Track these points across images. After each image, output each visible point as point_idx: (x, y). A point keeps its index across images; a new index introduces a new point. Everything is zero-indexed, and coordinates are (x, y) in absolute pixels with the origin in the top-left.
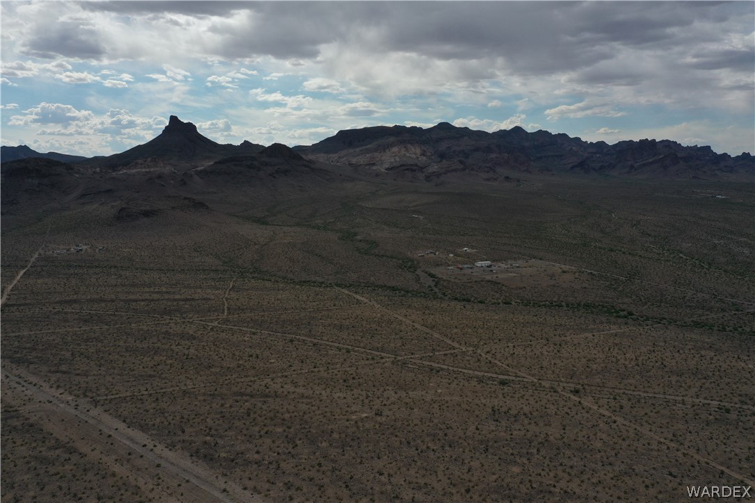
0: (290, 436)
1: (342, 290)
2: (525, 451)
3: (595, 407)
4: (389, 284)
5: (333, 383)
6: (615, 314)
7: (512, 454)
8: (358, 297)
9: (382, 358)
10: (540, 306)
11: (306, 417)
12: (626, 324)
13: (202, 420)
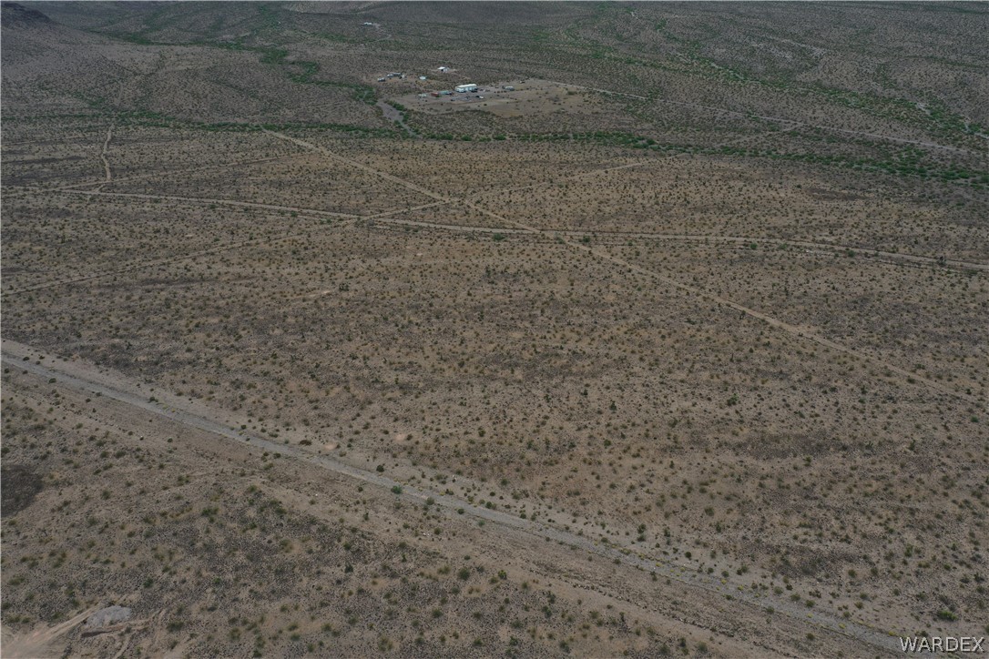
0: (230, 326)
1: (275, 134)
2: (527, 314)
3: (608, 257)
4: (341, 122)
5: (278, 257)
6: (632, 144)
7: (512, 319)
8: (299, 142)
9: (341, 220)
10: (540, 140)
11: (247, 301)
12: (645, 155)
13: (103, 319)
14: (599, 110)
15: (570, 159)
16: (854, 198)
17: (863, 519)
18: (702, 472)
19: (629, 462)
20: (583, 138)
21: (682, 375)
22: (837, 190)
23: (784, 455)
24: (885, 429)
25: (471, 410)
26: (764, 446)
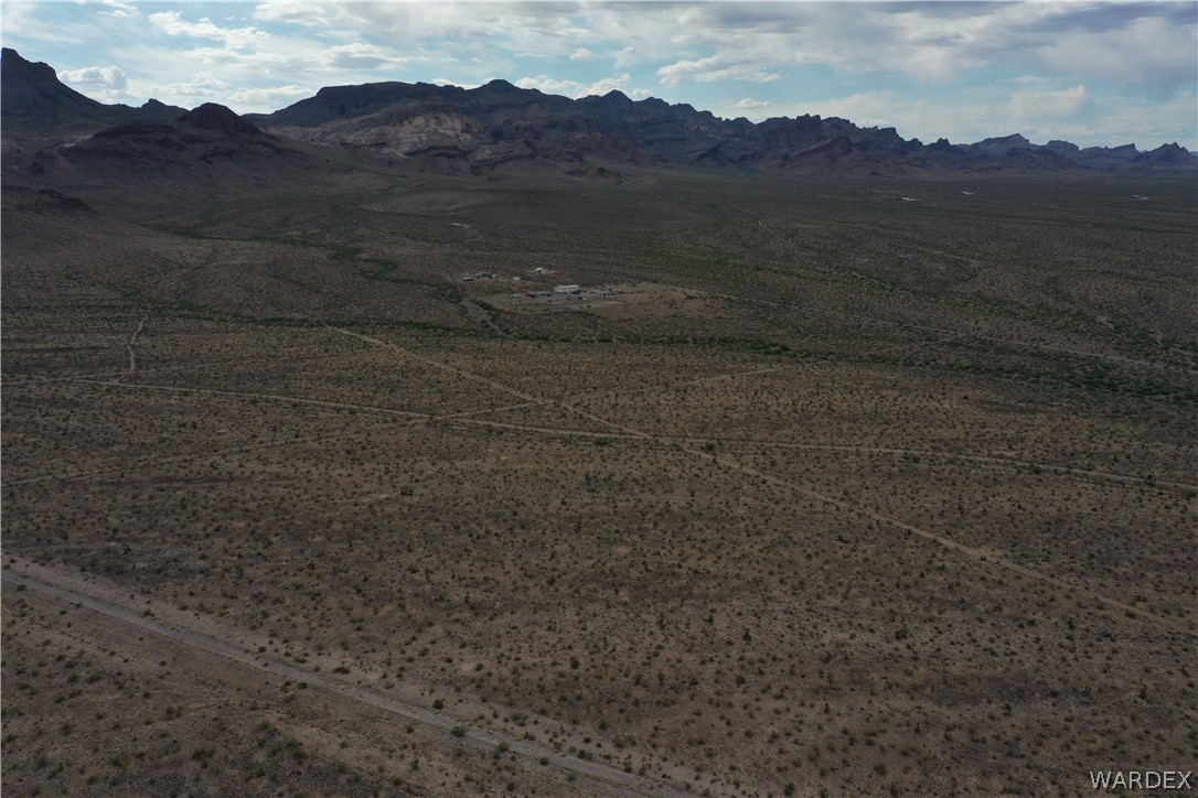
1: (337, 329)
3: (737, 466)
4: (418, 320)
5: (329, 457)
6: (763, 350)
7: (617, 531)
8: (366, 338)
9: (410, 419)
10: (654, 343)
11: (284, 504)
12: (779, 361)
13: (100, 519)
14: (723, 315)
15: (689, 363)
16: (1033, 411)
18: (868, 720)
19: (769, 705)
20: (706, 343)
21: (836, 602)
22: (1012, 402)
23: (974, 701)
24: (1105, 672)
25: (562, 636)
26: (948, 689)
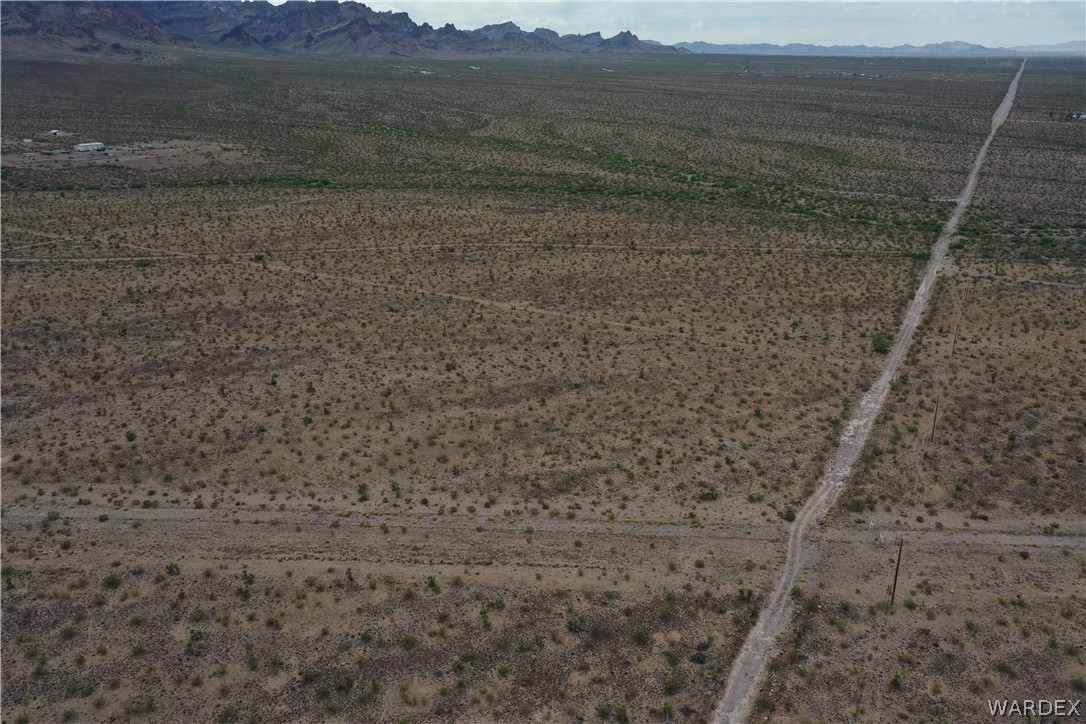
2: (188, 324)
6: (304, 185)
10: (192, 186)
12: (321, 192)
15: (231, 199)
16: (543, 211)
17: (609, 438)
18: (428, 429)
19: (337, 433)
20: (246, 183)
21: (392, 353)
23: (516, 401)
24: (613, 366)
25: (114, 418)
26: (495, 397)
